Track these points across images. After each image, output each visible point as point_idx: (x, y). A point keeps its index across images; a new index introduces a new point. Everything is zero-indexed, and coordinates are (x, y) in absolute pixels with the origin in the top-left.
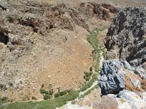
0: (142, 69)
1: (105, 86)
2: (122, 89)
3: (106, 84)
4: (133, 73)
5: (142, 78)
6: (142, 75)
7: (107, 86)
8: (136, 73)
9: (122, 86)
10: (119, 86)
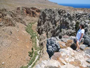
0: (64, 39)
1: (52, 50)
2: (59, 49)
3: (52, 49)
4: (61, 41)
5: (65, 42)
6: (65, 41)
7: (53, 50)
8: (62, 41)
9: (59, 48)
10: (58, 48)
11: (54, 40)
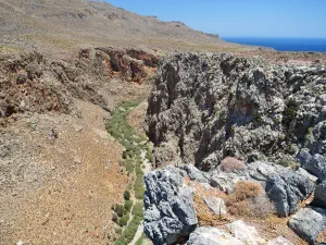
0: (222, 175)
1: (158, 230)
3: (160, 226)
4: (208, 186)
5: (226, 193)
6: (224, 186)
7: (162, 231)
8: (213, 184)
9: (191, 221)
10: (185, 224)
11: (171, 180)
